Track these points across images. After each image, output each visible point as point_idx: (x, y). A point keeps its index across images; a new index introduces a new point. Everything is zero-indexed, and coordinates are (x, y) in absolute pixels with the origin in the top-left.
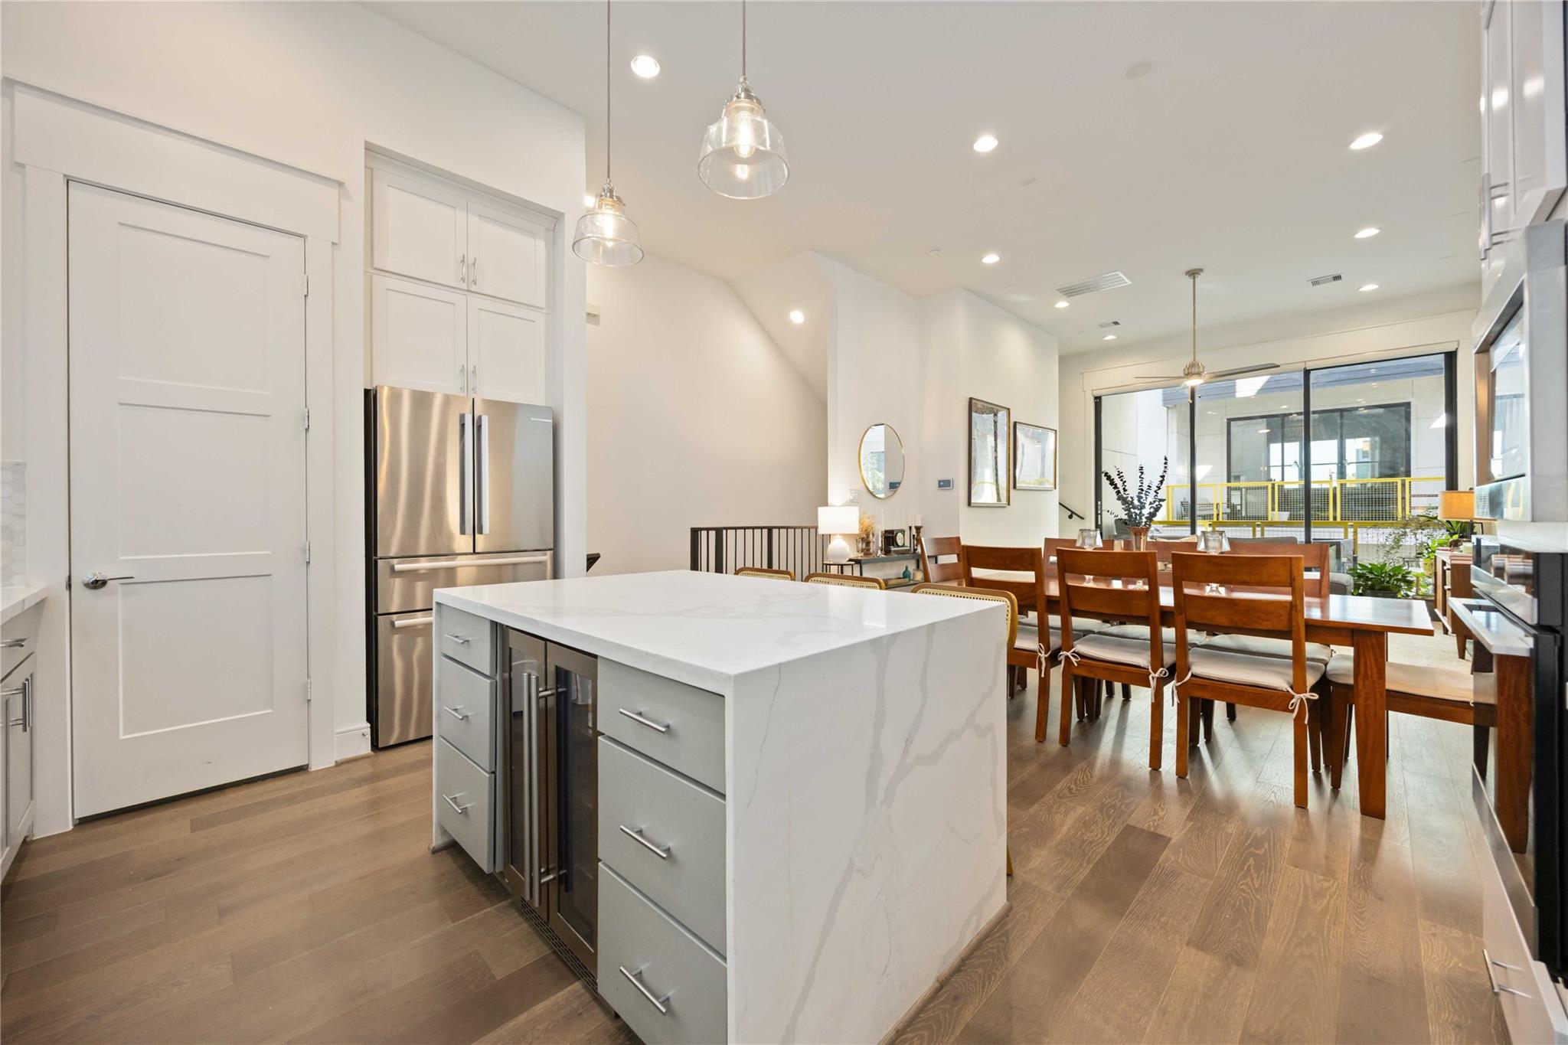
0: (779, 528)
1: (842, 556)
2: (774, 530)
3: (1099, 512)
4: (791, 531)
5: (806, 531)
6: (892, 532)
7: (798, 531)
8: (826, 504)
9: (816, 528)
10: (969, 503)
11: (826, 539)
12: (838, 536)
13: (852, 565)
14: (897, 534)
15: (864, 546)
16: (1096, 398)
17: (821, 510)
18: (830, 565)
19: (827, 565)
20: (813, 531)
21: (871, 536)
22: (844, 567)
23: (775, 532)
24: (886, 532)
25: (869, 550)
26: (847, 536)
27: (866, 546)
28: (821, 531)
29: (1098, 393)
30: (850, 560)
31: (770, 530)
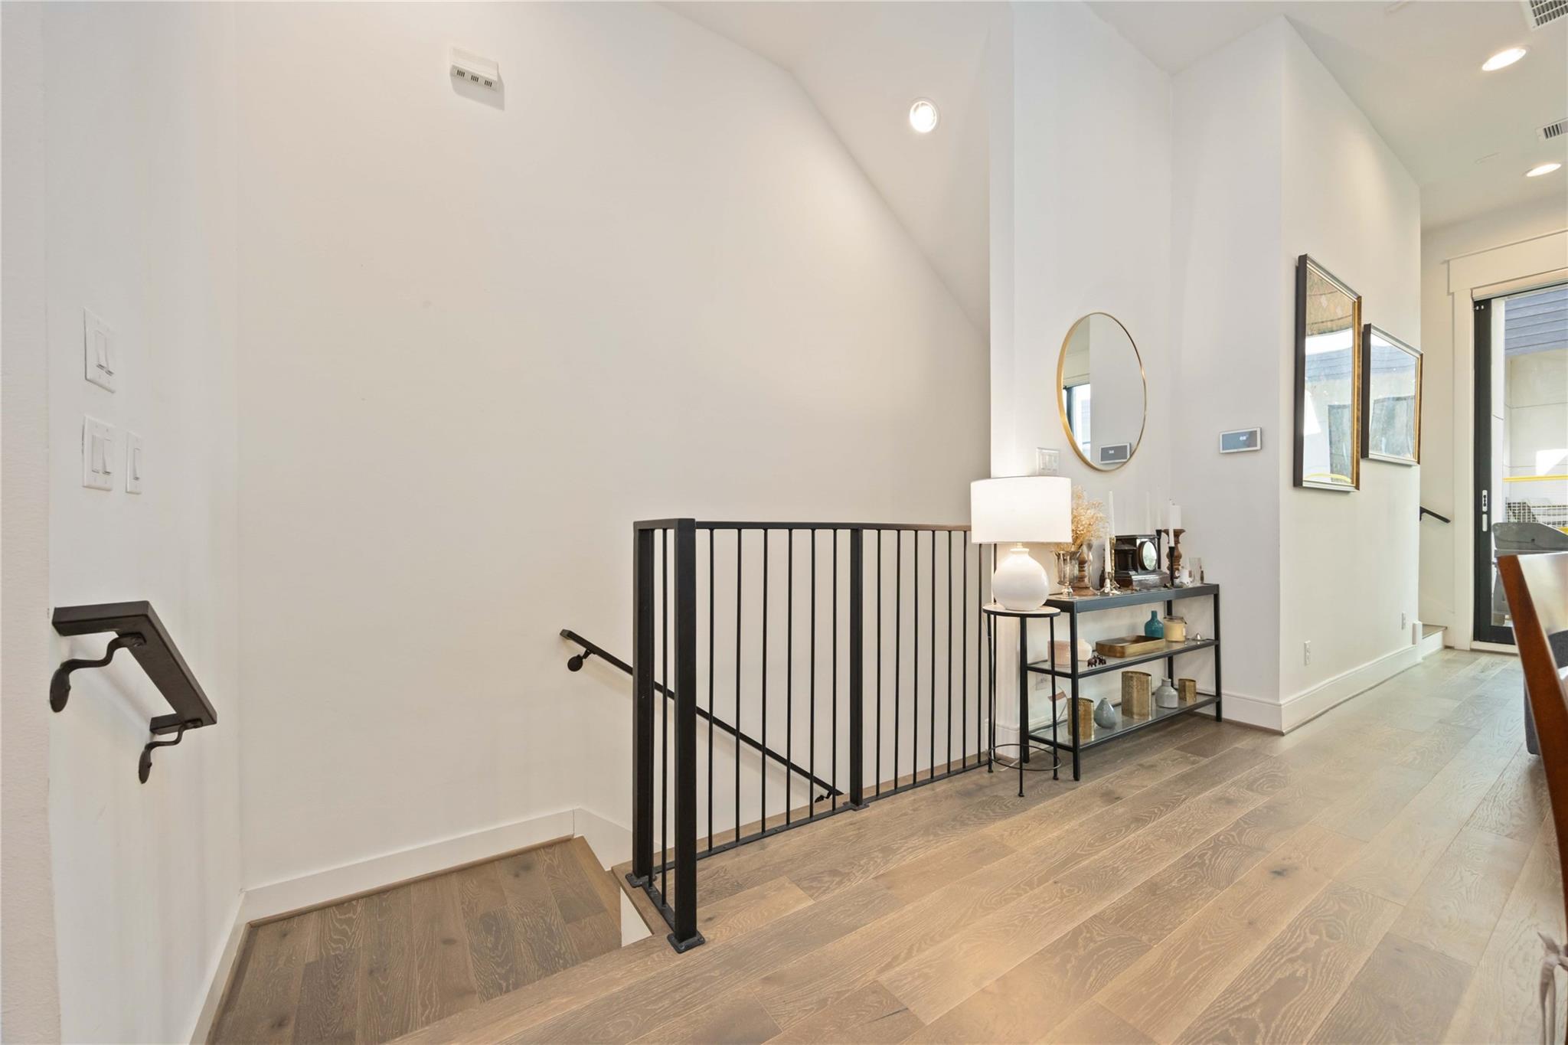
0: (879, 528)
1: (1032, 595)
2: (866, 533)
3: (1485, 509)
4: (907, 536)
5: (942, 537)
6: (1131, 540)
7: (925, 537)
8: (986, 475)
9: (966, 530)
10: (1297, 481)
11: (989, 552)
12: (1020, 548)
13: (1051, 616)
14: (1142, 544)
15: (1076, 572)
16: (1477, 303)
17: (978, 488)
18: (996, 614)
19: (989, 613)
20: (958, 537)
21: (1085, 548)
22: (1029, 620)
23: (869, 537)
24: (1120, 540)
25: (1081, 579)
26: (1036, 548)
27: (1080, 571)
28: (976, 537)
29: (1480, 295)
30: (1049, 603)
31: (856, 530)
